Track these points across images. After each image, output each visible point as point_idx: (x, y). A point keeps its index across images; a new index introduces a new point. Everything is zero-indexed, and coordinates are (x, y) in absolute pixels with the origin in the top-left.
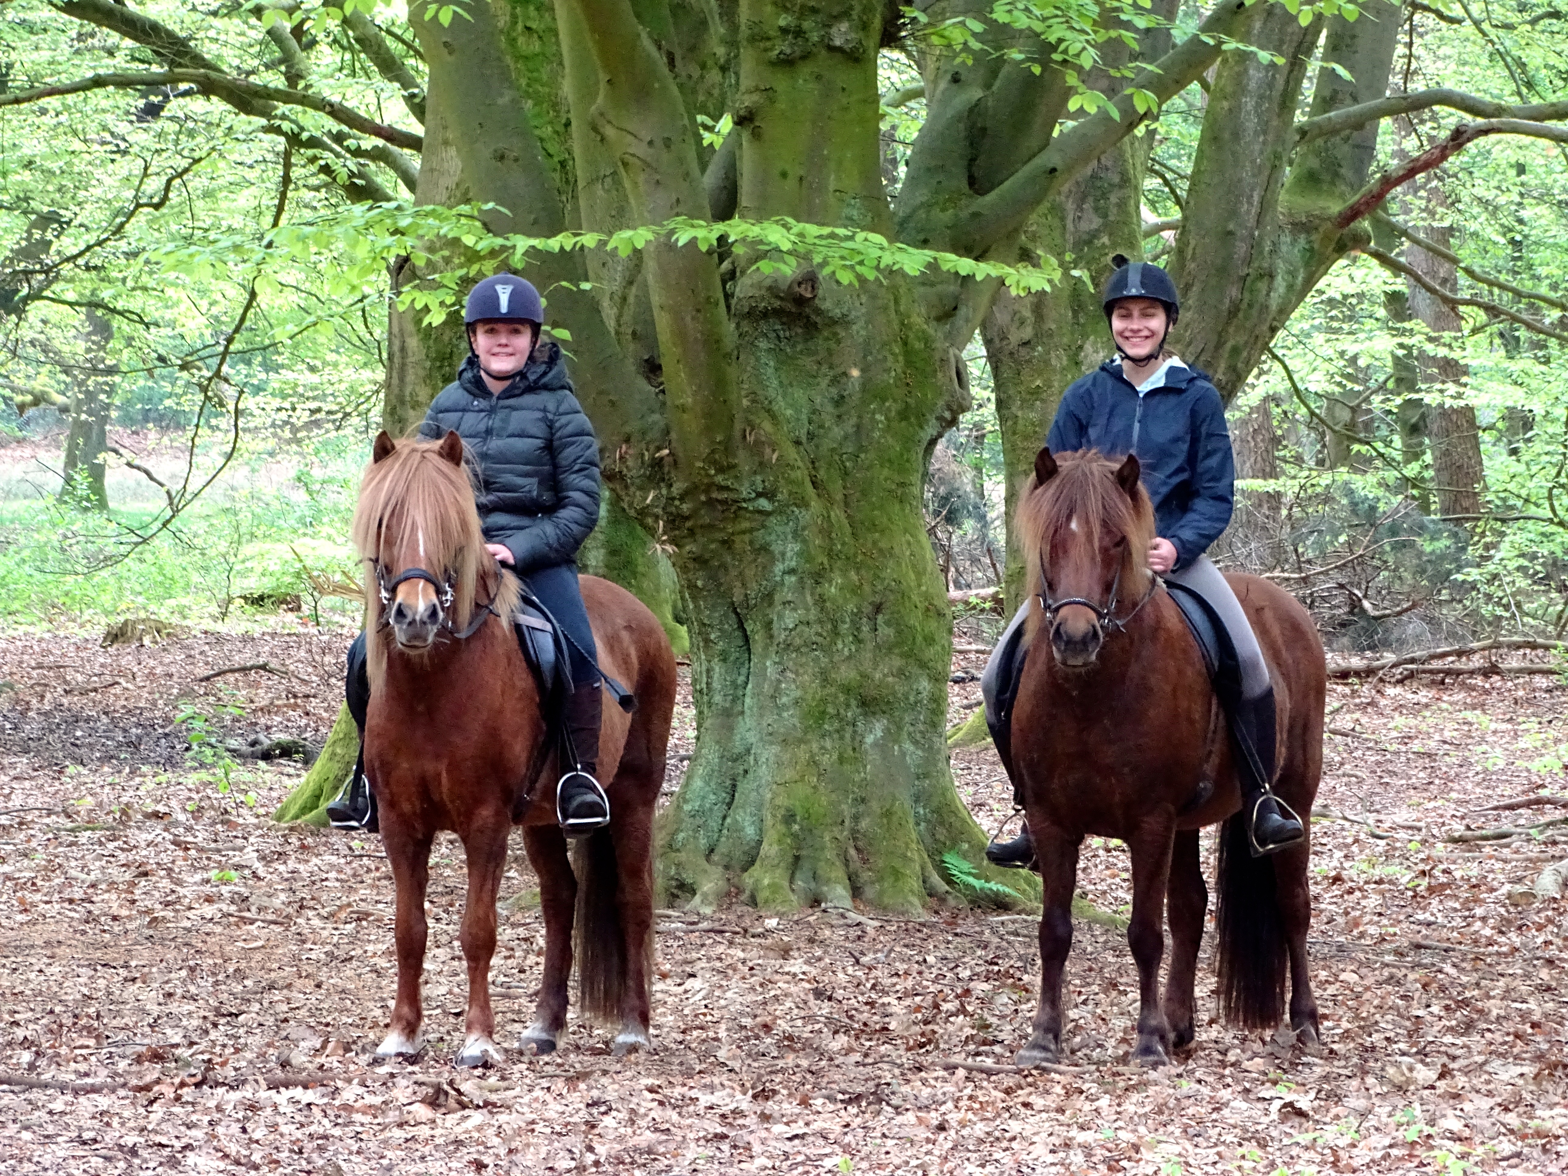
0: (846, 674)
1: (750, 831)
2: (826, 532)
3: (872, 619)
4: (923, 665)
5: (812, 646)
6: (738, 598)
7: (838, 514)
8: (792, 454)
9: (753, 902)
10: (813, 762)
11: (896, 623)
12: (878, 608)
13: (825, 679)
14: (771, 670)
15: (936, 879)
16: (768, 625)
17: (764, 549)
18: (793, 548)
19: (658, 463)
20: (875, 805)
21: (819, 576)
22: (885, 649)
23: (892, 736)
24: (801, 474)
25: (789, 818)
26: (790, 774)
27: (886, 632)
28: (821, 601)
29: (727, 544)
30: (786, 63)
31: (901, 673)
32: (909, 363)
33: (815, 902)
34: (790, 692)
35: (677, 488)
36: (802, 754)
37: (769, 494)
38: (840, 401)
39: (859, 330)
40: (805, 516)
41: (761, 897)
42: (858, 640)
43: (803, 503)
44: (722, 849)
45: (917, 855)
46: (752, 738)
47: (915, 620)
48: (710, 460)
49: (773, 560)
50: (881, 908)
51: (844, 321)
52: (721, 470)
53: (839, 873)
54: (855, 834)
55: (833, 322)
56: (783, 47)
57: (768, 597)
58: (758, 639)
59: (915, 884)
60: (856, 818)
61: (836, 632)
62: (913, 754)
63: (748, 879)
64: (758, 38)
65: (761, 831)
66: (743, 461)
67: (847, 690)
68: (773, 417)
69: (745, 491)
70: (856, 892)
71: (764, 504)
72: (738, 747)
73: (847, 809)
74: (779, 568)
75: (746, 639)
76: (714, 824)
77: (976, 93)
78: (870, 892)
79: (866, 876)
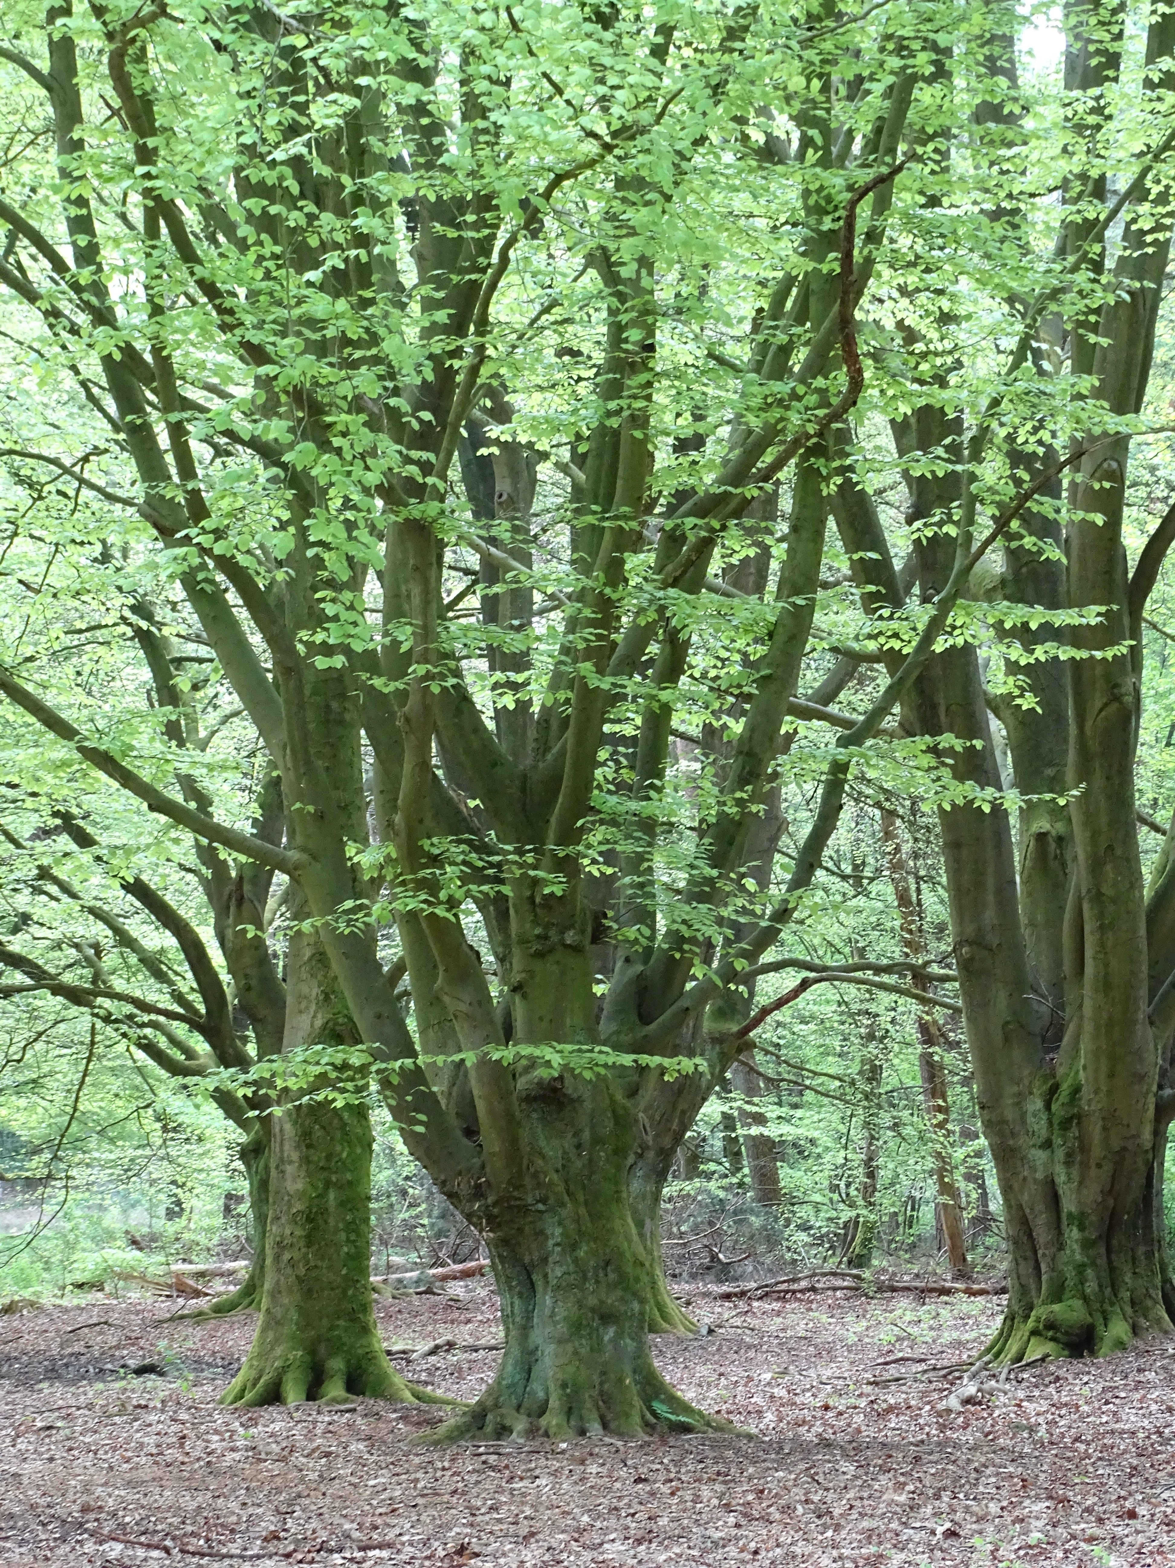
0: (592, 1301)
1: (541, 1394)
2: (577, 1221)
3: (605, 1268)
4: (635, 1295)
5: (571, 1286)
6: (527, 1260)
7: (582, 1211)
8: (555, 1177)
9: (546, 1434)
10: (576, 1353)
11: (619, 1270)
12: (607, 1263)
13: (580, 1304)
14: (549, 1301)
15: (649, 1416)
16: (546, 1276)
17: (542, 1232)
18: (558, 1231)
19: (478, 1186)
20: (612, 1376)
21: (574, 1246)
22: (612, 1287)
23: (619, 1335)
24: (561, 1188)
25: (564, 1386)
26: (562, 1360)
27: (612, 1276)
28: (576, 1261)
29: (520, 1230)
30: (539, 955)
31: (622, 1299)
32: (617, 1123)
33: (582, 1433)
34: (561, 1312)
35: (490, 1200)
36: (569, 1348)
37: (543, 1201)
38: (578, 1146)
39: (588, 1105)
40: (564, 1213)
41: (551, 1432)
42: (597, 1282)
43: (562, 1205)
44: (526, 1404)
45: (637, 1402)
46: (539, 1341)
47: (629, 1269)
48: (509, 1183)
49: (547, 1238)
50: (620, 1435)
51: (580, 1100)
52: (516, 1188)
53: (595, 1415)
54: (602, 1394)
55: (572, 1101)
56: (536, 947)
57: (545, 1260)
58: (539, 1284)
59: (637, 1419)
60: (602, 1383)
61: (585, 1278)
62: (629, 1344)
63: (543, 1422)
64: (523, 941)
65: (547, 1394)
66: (528, 1182)
67: (593, 1310)
68: (543, 1157)
69: (530, 1200)
70: (605, 1426)
71: (541, 1207)
72: (532, 1346)
73: (596, 1379)
74: (551, 1242)
75: (532, 1284)
76: (520, 1391)
77: (640, 968)
78: (613, 1425)
79: (609, 1416)
